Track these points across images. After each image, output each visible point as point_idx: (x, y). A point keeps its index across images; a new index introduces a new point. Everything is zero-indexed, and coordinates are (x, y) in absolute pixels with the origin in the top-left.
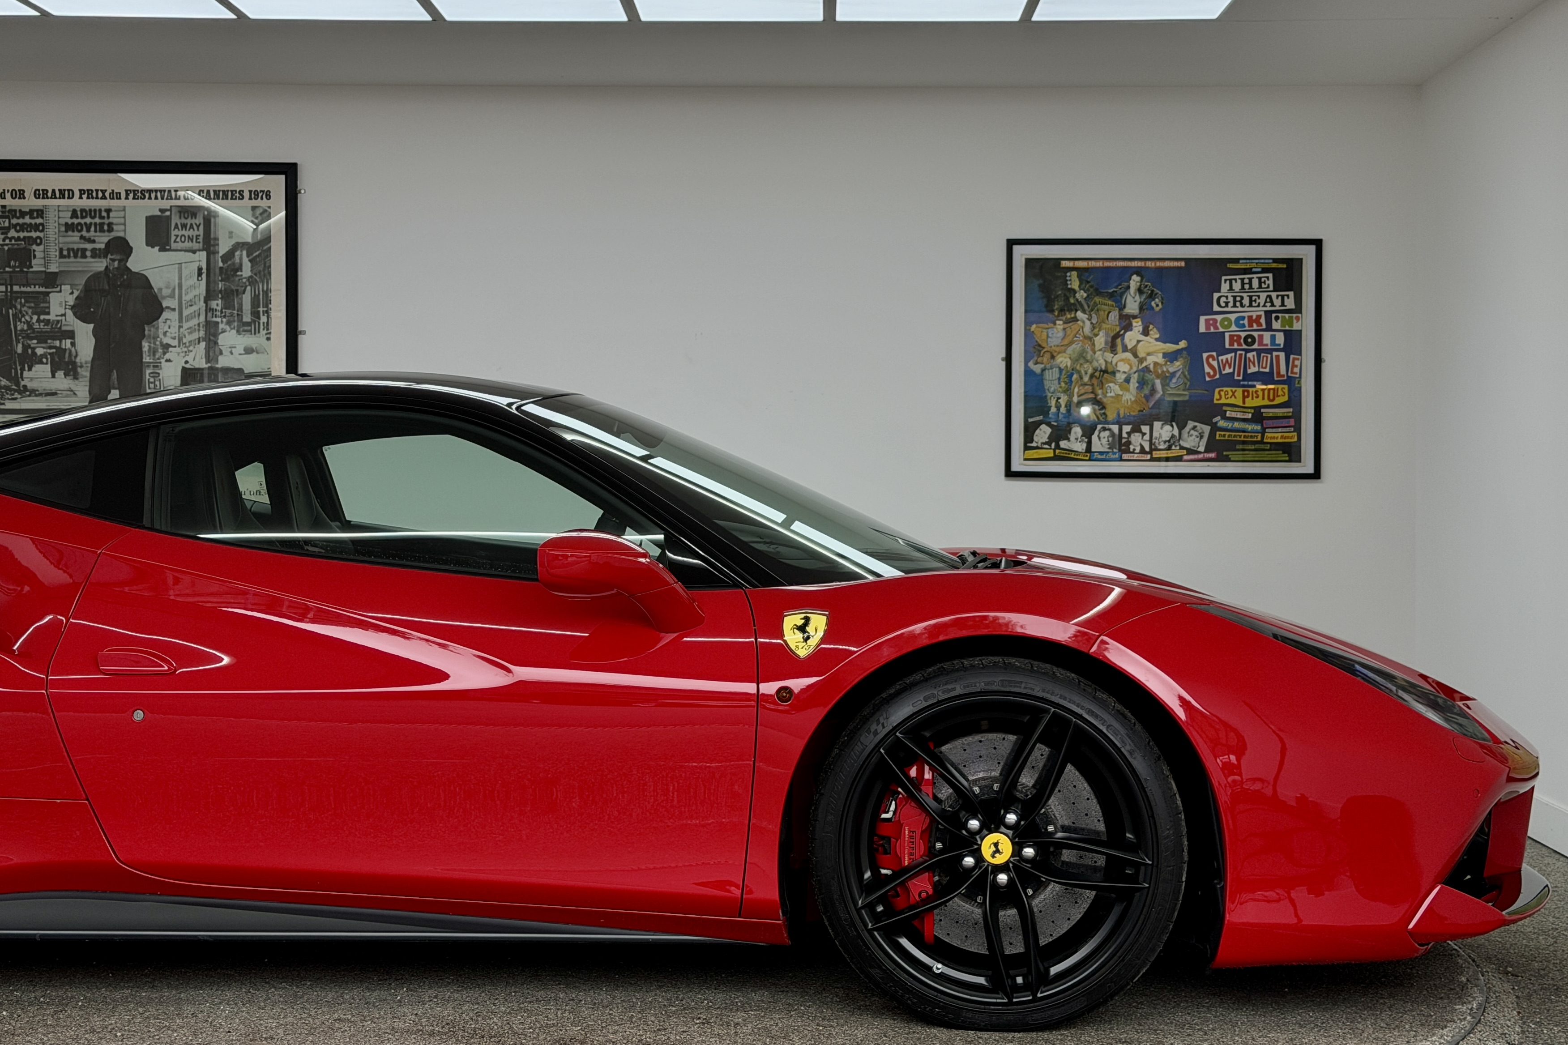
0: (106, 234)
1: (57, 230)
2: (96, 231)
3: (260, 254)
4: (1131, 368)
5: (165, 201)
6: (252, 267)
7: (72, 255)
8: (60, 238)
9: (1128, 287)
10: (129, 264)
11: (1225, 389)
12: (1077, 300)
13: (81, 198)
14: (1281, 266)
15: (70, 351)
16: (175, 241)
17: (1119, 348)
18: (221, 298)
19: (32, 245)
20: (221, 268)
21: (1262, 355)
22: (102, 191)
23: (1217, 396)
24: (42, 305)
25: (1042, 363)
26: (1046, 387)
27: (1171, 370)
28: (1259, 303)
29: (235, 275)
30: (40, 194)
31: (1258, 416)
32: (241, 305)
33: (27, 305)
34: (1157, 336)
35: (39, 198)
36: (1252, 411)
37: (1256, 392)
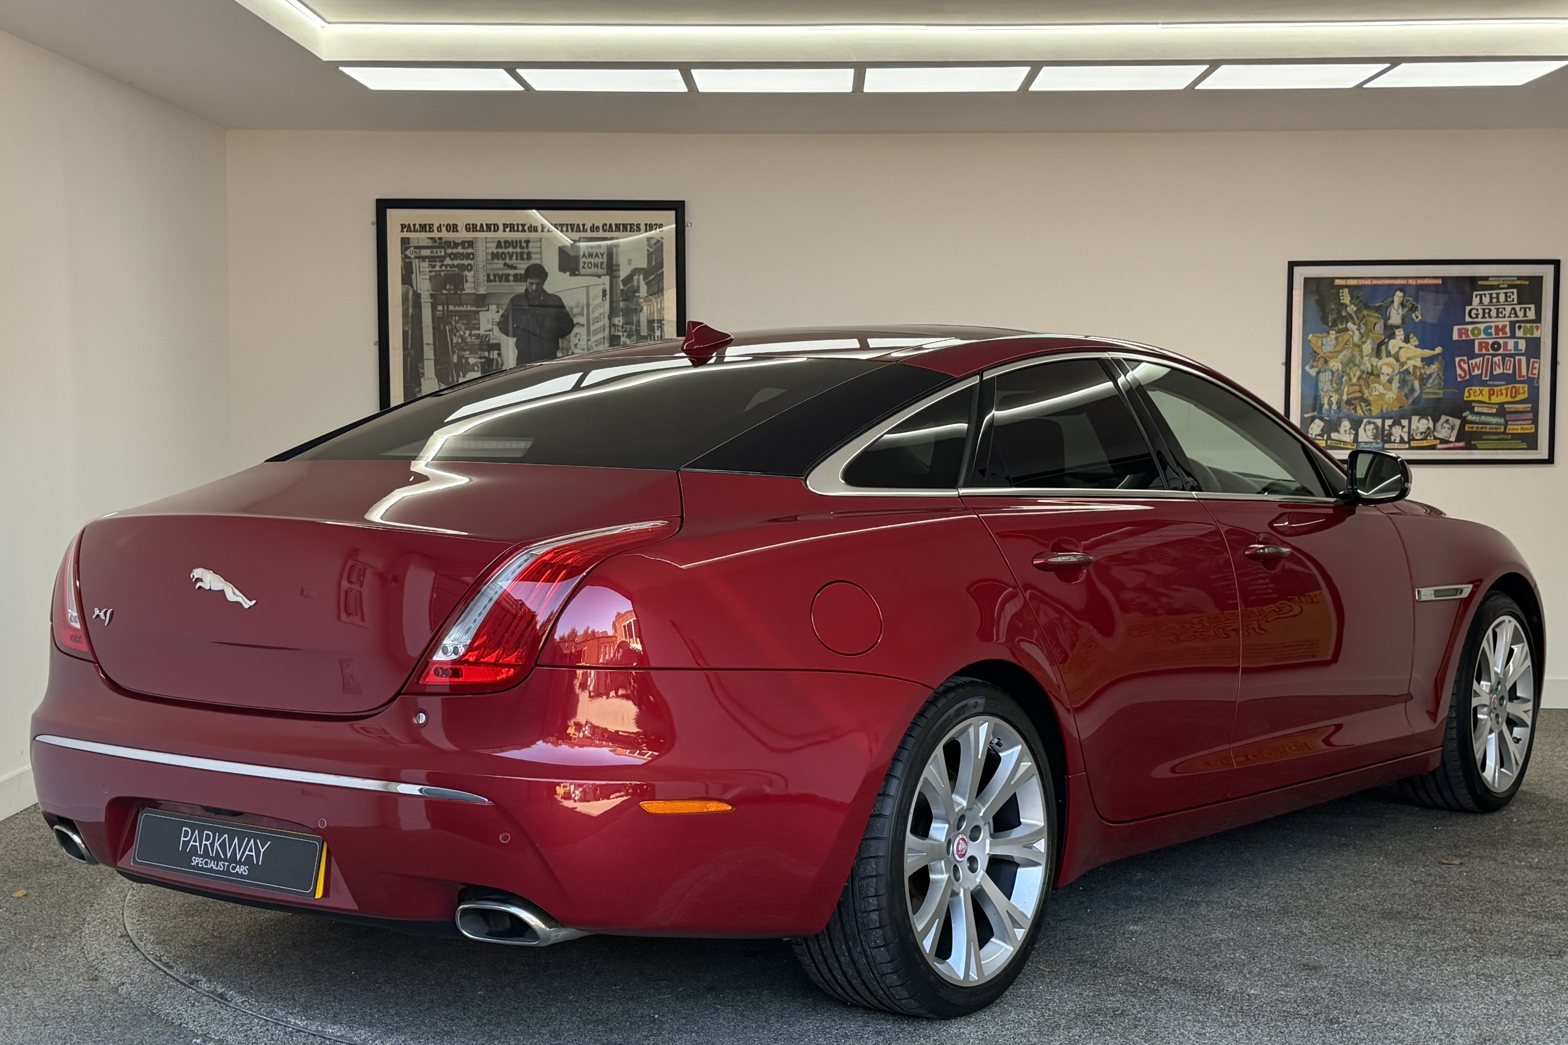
0: (526, 261)
1: (485, 258)
2: (517, 259)
3: (654, 278)
4: (1394, 371)
5: (574, 233)
6: (648, 289)
7: (497, 278)
8: (489, 266)
9: (1393, 302)
10: (545, 287)
11: (1474, 388)
12: (1348, 313)
13: (504, 231)
14: (1524, 282)
15: (497, 361)
16: (583, 267)
17: (1384, 354)
18: (623, 315)
19: (464, 271)
20: (622, 290)
21: (1507, 359)
22: (522, 225)
23: (1466, 394)
24: (473, 322)
25: (1316, 367)
26: (1320, 388)
27: (1428, 372)
28: (1505, 315)
29: (634, 296)
30: (471, 228)
31: (1501, 411)
32: (638, 321)
33: (461, 321)
34: (1417, 343)
35: (470, 231)
36: (1497, 406)
37: (1501, 390)
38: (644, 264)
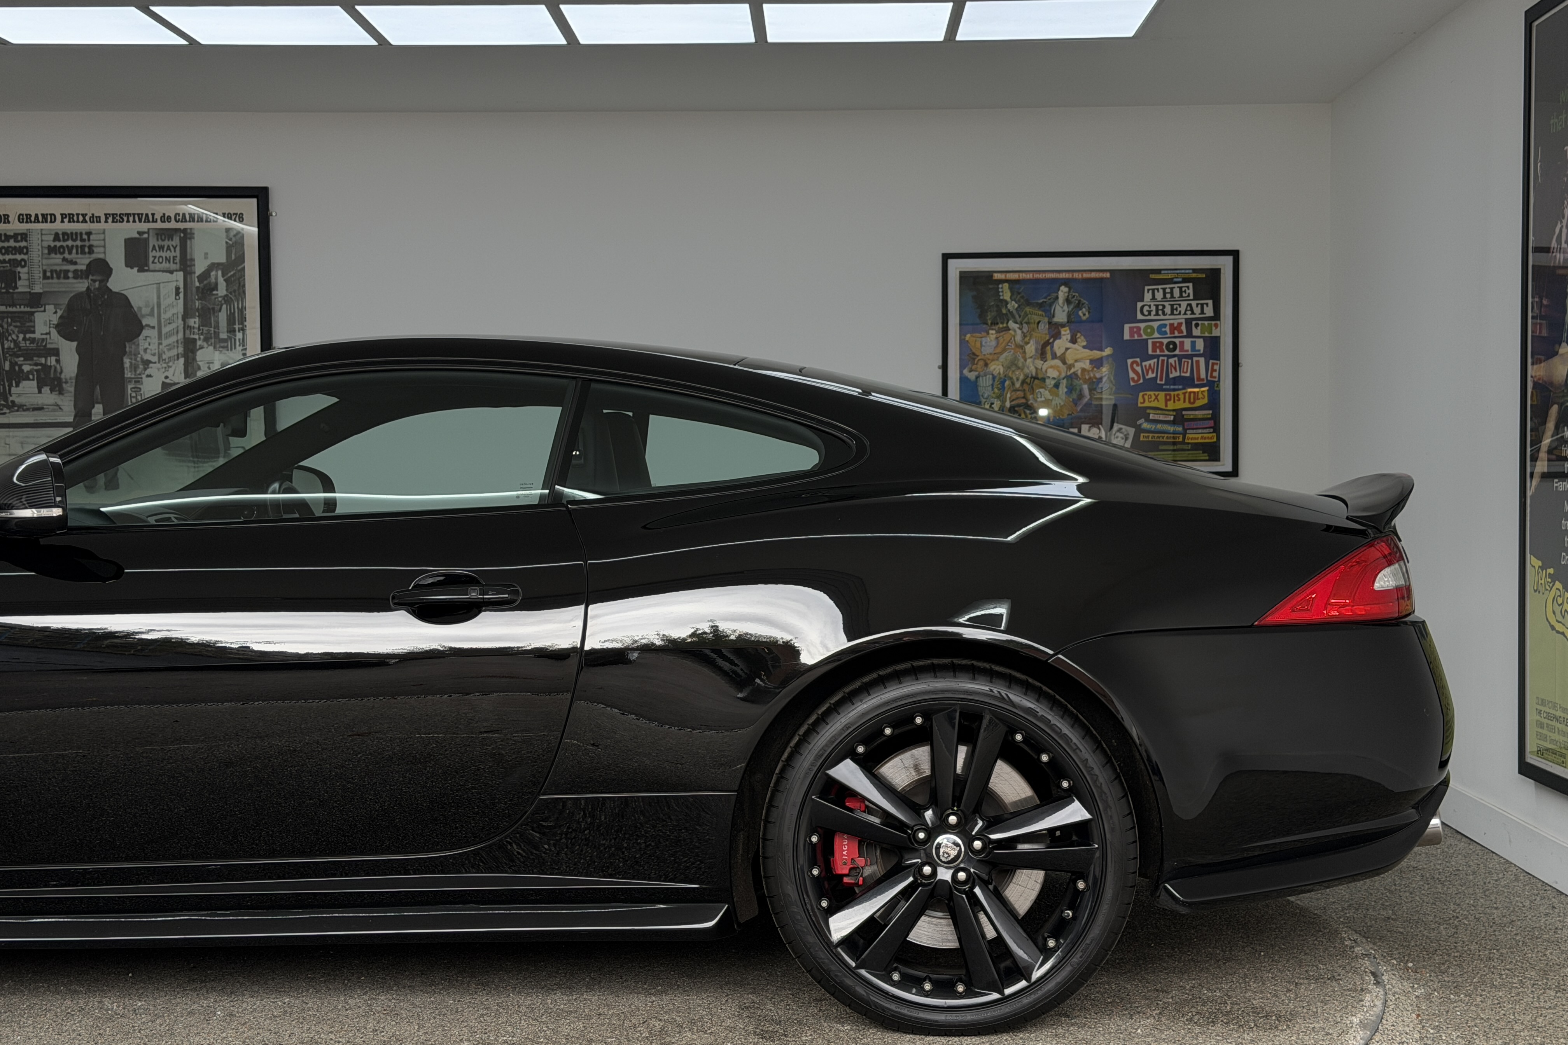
0: (87, 256)
1: (40, 253)
2: (77, 253)
3: (234, 274)
4: (1060, 374)
5: (142, 223)
6: (227, 286)
7: (55, 276)
8: (45, 262)
9: (1057, 298)
10: (109, 285)
11: (1148, 393)
12: (1009, 310)
13: (62, 221)
14: (1200, 276)
15: (55, 368)
16: (153, 262)
17: (1049, 355)
18: (198, 316)
19: (17, 267)
20: (198, 288)
21: (1183, 360)
22: (82, 215)
23: (1140, 399)
24: (28, 324)
25: (976, 371)
26: (980, 394)
27: (1098, 376)
28: (1180, 312)
29: (211, 294)
30: (25, 218)
31: (1179, 418)
32: (217, 323)
34: (1085, 344)
35: (23, 222)
36: (1175, 413)
37: (1178, 395)
38: (223, 260)
